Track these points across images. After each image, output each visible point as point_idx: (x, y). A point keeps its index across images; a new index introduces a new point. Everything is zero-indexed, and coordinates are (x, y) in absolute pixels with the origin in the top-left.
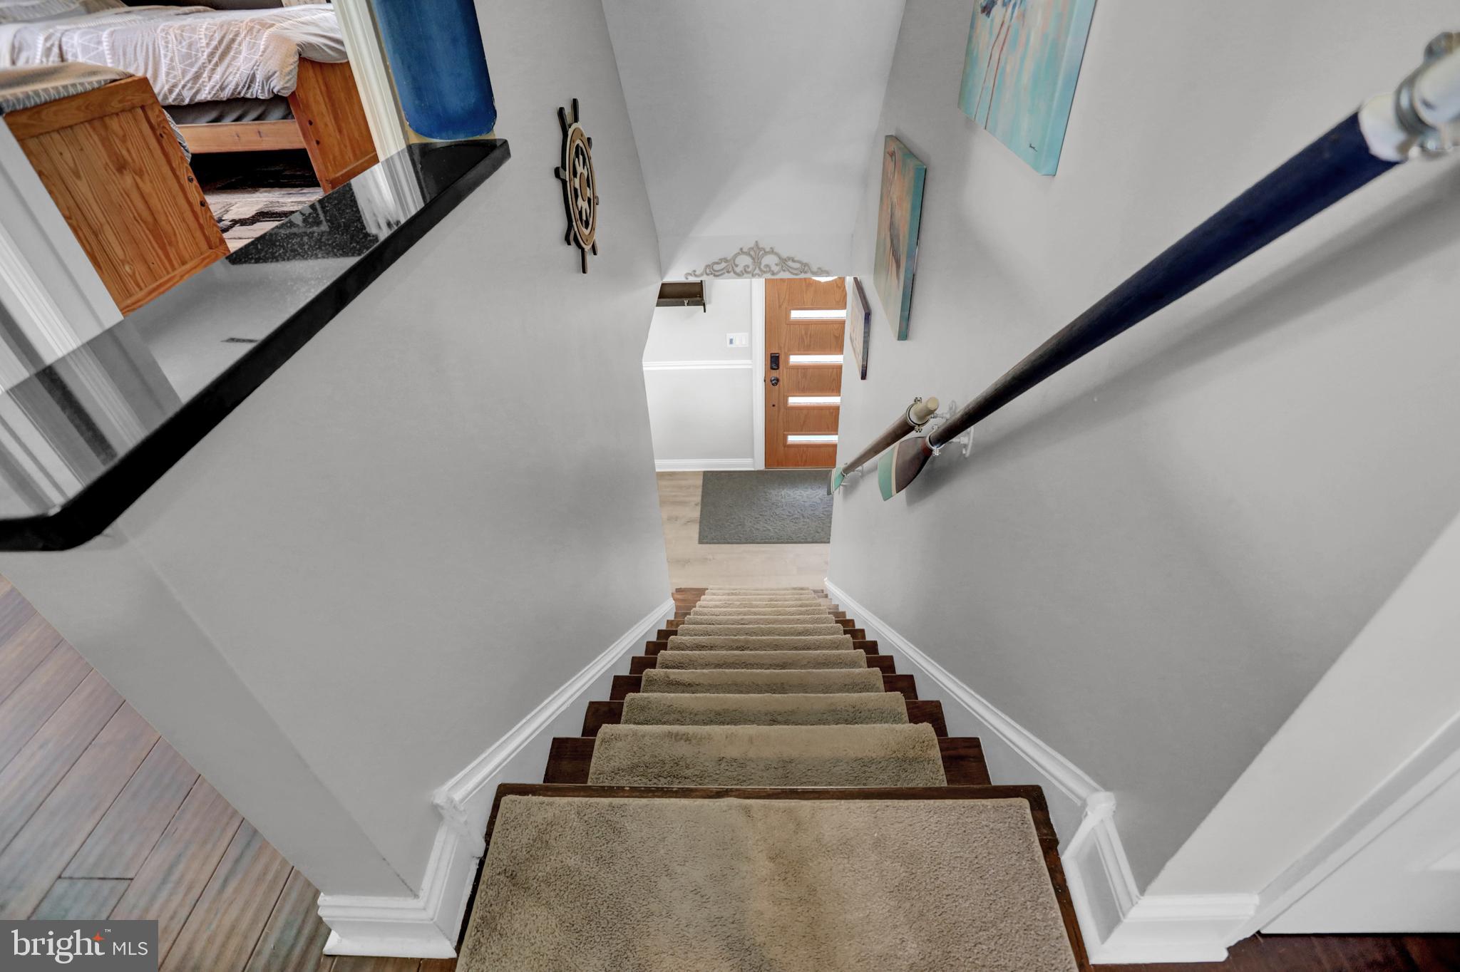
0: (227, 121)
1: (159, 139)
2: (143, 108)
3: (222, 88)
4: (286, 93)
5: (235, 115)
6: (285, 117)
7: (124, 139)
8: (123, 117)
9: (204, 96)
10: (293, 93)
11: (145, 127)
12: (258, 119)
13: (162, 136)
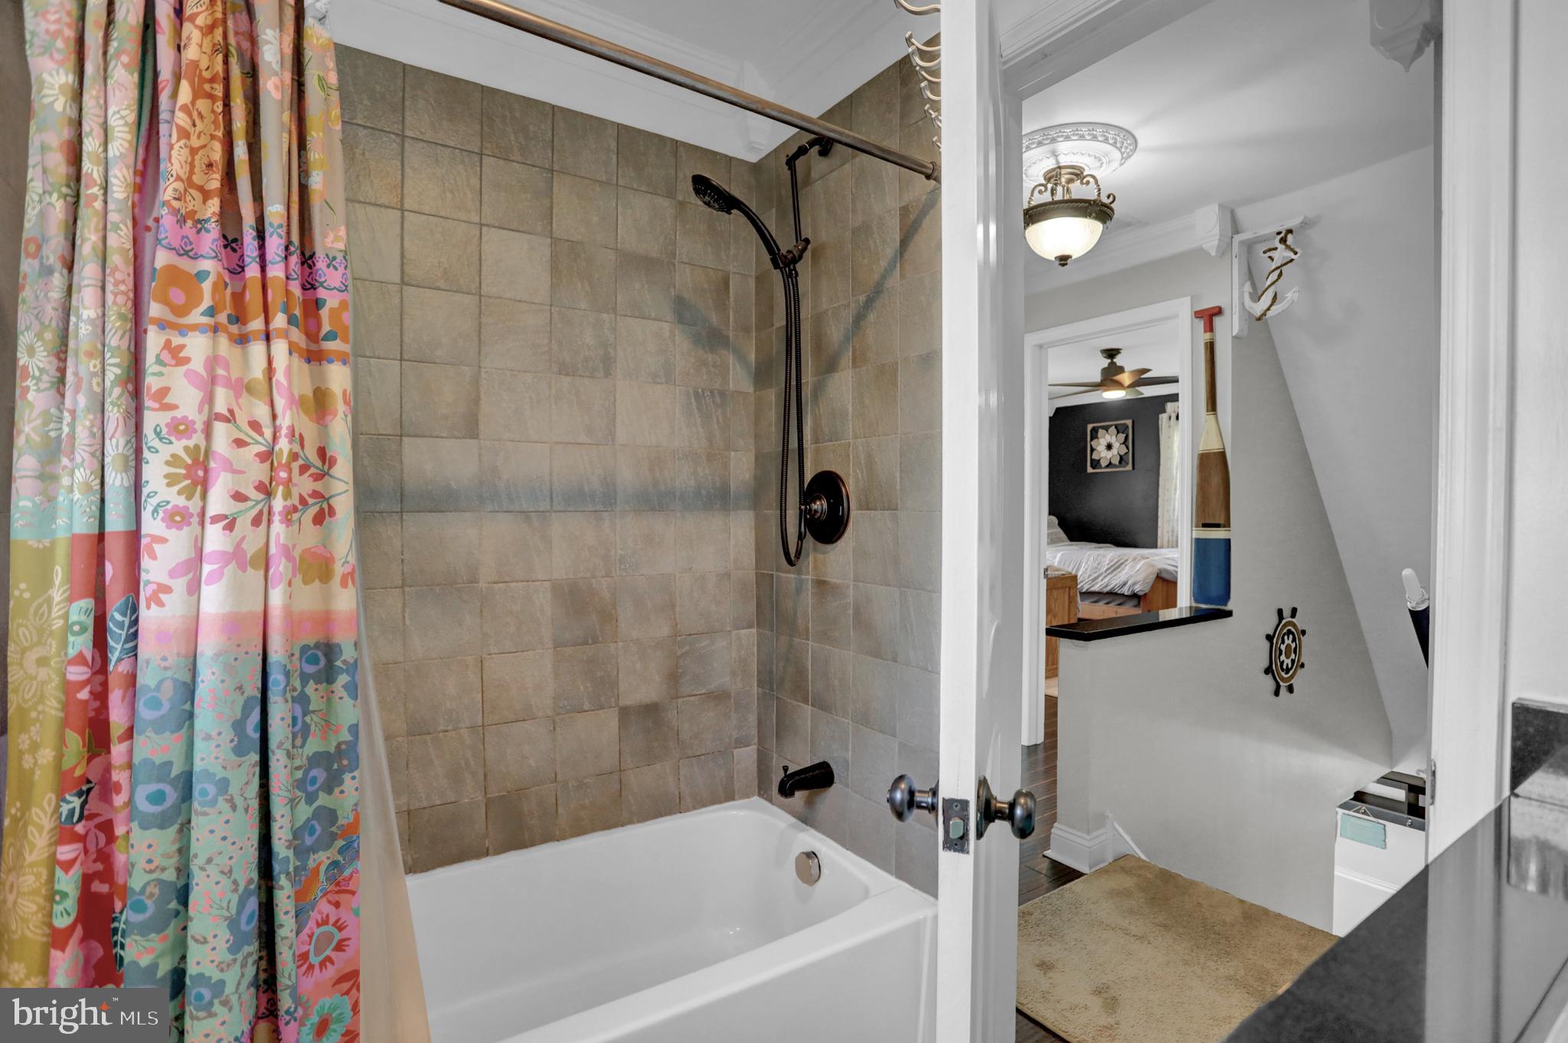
0: (1101, 603)
1: (1070, 603)
2: (1070, 588)
3: (1106, 586)
4: (1141, 593)
5: (1118, 602)
6: (1135, 606)
7: (1056, 600)
8: (1060, 591)
9: (1096, 588)
10: (1145, 594)
11: (1067, 596)
12: (1119, 605)
13: (1072, 601)
